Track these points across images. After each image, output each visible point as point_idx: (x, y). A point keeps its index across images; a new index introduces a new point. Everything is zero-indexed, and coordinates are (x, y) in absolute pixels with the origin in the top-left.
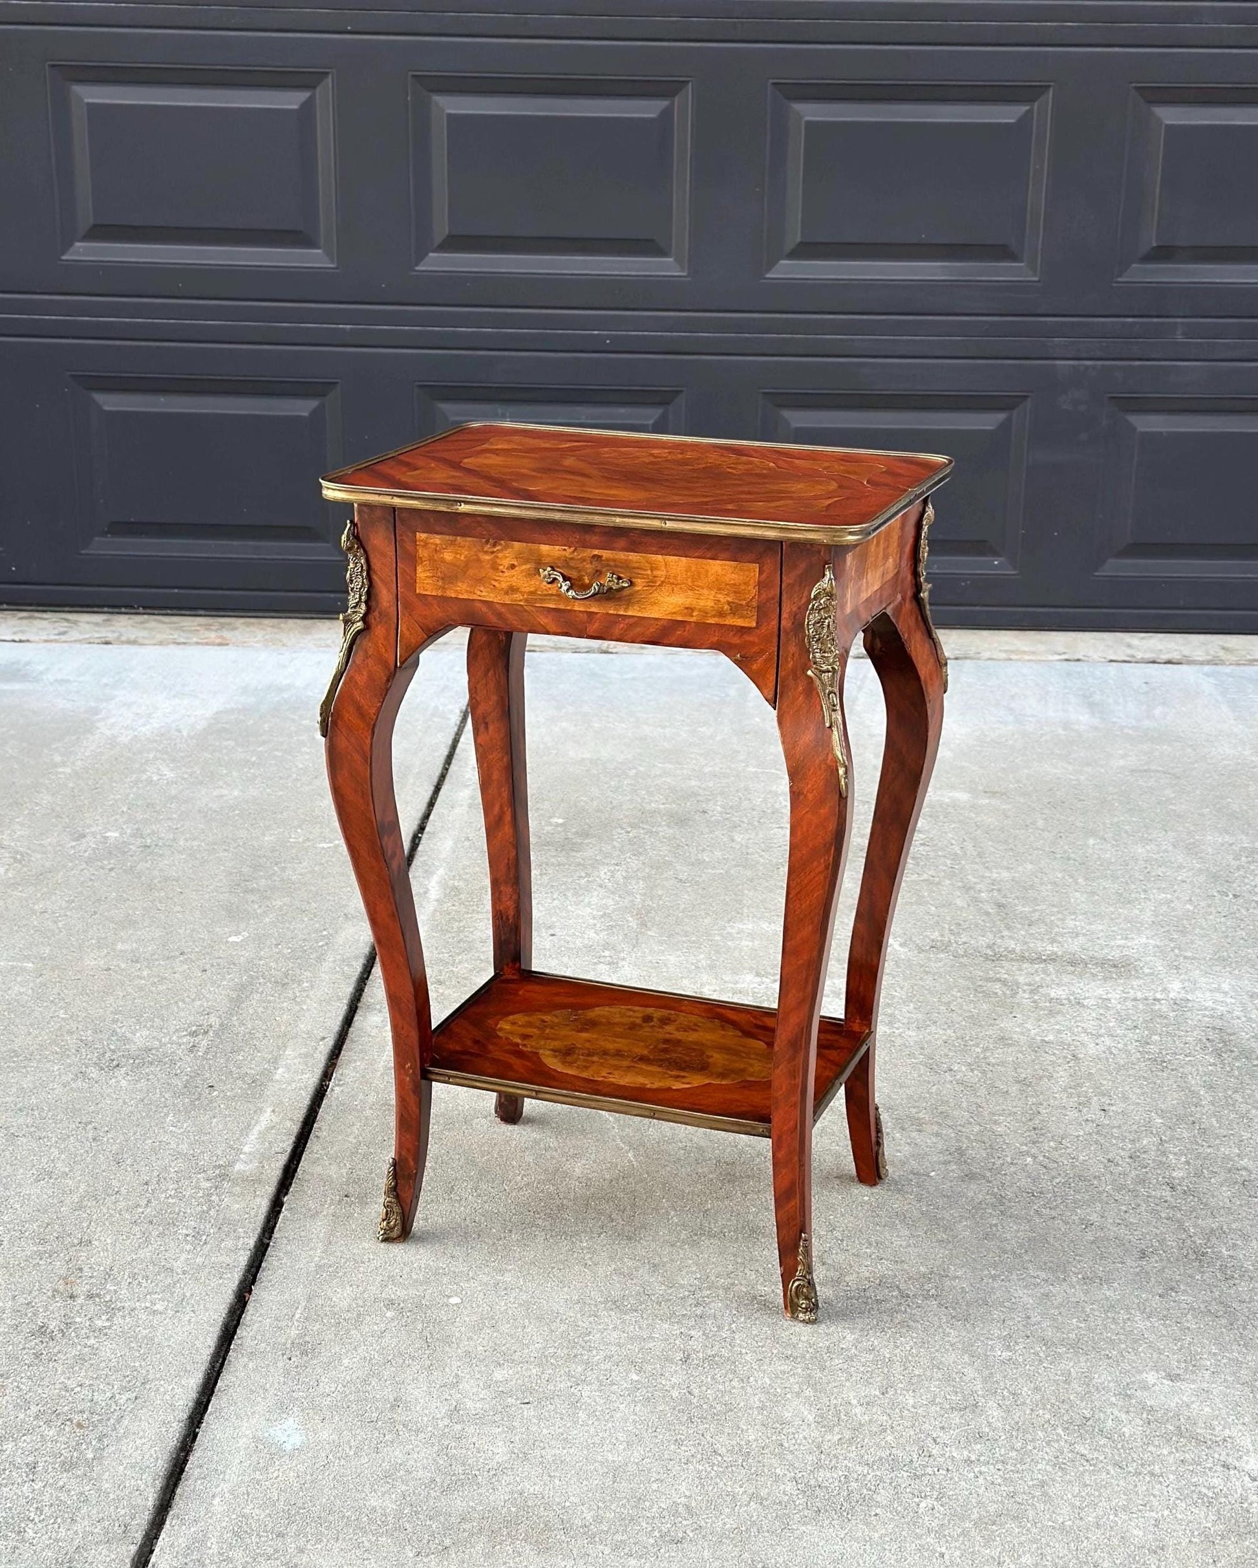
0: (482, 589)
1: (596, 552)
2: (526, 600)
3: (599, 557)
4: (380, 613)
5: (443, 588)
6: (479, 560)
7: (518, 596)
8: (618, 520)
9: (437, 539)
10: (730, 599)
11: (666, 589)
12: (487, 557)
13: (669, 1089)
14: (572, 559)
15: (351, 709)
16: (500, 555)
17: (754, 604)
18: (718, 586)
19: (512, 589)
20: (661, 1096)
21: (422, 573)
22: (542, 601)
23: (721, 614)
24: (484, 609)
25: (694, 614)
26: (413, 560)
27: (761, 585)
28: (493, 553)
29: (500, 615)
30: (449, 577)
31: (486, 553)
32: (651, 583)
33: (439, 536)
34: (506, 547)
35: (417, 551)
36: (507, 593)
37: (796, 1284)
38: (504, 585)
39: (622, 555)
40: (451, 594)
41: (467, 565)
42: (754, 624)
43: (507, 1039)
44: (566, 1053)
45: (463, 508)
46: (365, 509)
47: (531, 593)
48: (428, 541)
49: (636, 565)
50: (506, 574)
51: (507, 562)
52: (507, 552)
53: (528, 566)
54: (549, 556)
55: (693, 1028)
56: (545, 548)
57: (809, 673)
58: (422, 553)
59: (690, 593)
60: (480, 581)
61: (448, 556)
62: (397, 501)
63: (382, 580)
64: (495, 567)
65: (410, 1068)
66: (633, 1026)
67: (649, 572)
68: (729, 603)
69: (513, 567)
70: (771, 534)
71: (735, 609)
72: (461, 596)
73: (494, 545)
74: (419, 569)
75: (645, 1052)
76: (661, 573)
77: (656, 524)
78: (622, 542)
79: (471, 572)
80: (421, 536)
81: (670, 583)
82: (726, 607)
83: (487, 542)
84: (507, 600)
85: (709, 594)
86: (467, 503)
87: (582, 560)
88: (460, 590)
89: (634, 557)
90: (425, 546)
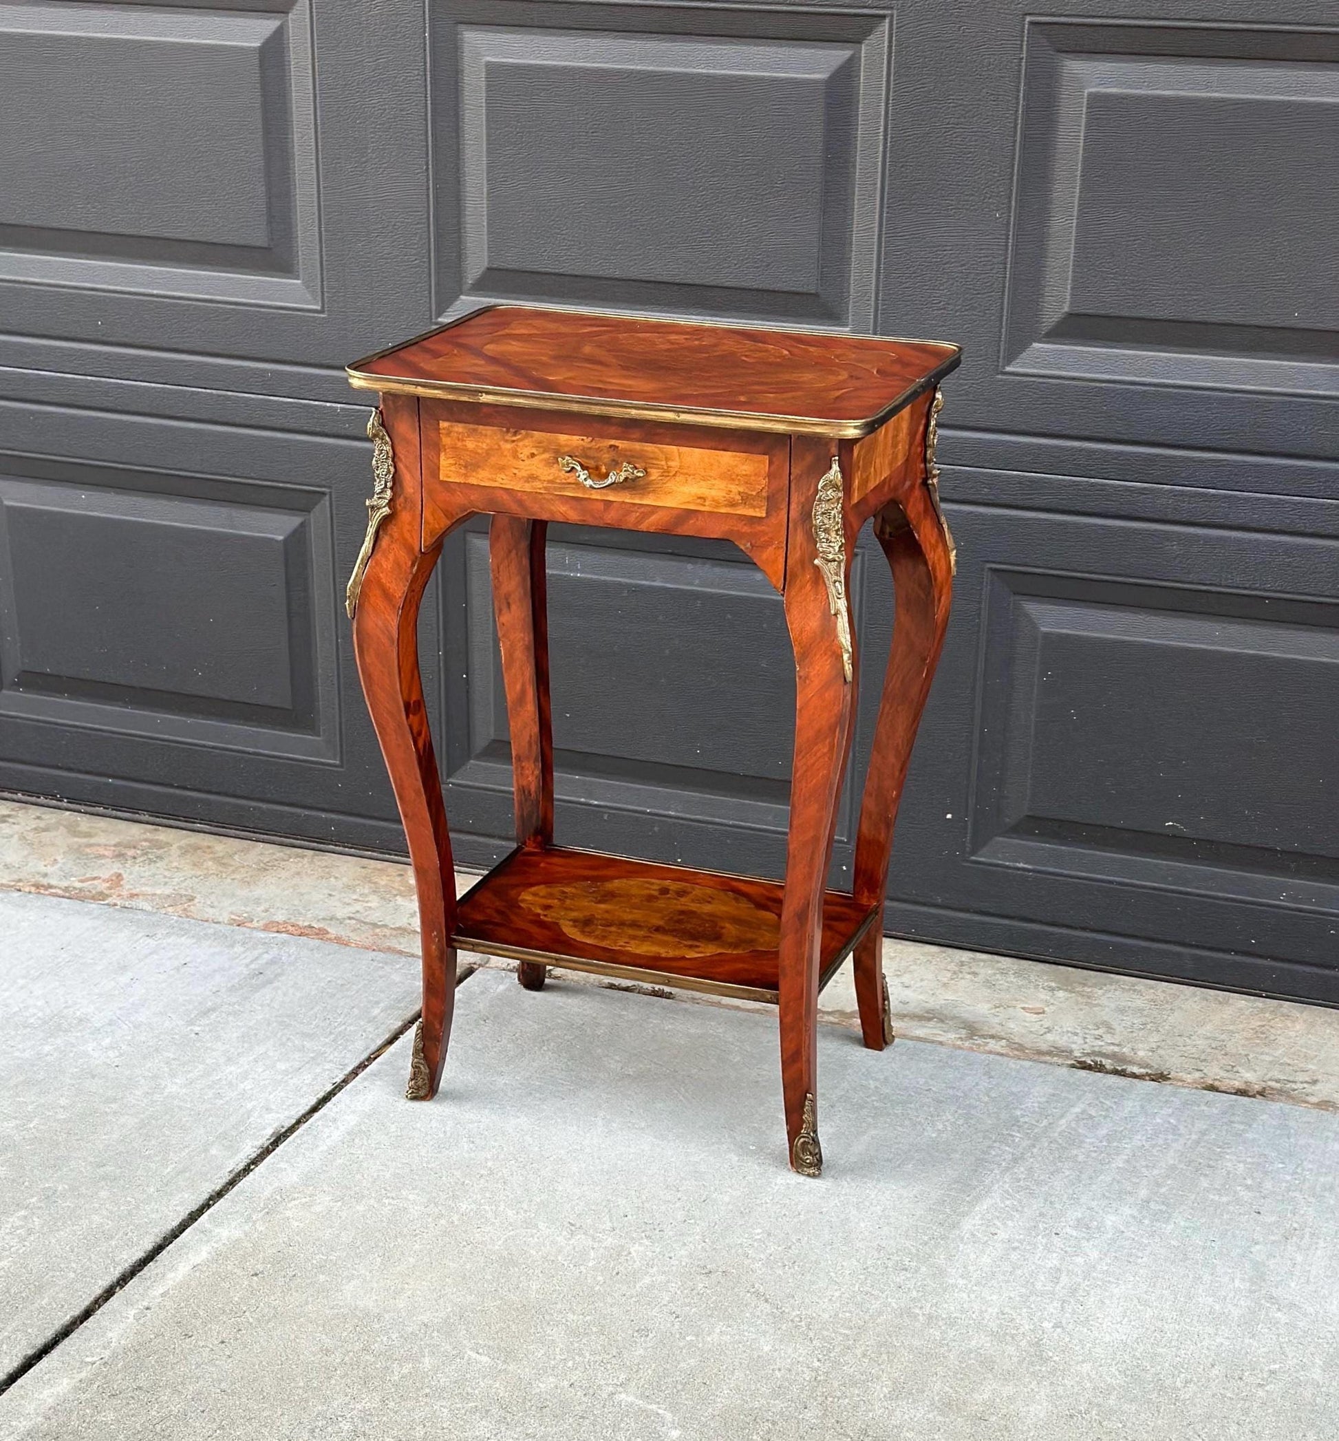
0: (503, 476)
1: (613, 442)
2: (545, 488)
3: (615, 447)
4: (406, 499)
5: (466, 475)
6: (500, 448)
7: (538, 484)
8: (634, 412)
9: (459, 428)
10: (741, 490)
11: (679, 478)
12: (509, 446)
13: (683, 958)
14: (590, 448)
15: (378, 592)
16: (521, 444)
17: (764, 494)
18: (729, 476)
19: (532, 478)
20: (674, 964)
21: (445, 462)
22: (561, 489)
23: (732, 504)
24: (505, 497)
25: (707, 503)
26: (437, 447)
27: (770, 475)
28: (513, 441)
29: (520, 503)
30: (472, 466)
31: (507, 441)
32: (666, 473)
33: (462, 425)
34: (526, 436)
35: (441, 439)
36: (527, 481)
37: (802, 1140)
38: (524, 474)
39: (637, 446)
40: (473, 481)
41: (488, 454)
42: (764, 515)
43: (530, 910)
44: (586, 923)
45: (485, 398)
46: (390, 397)
47: (549, 481)
48: (451, 431)
49: (652, 456)
50: (527, 463)
51: (527, 452)
52: (526, 442)
53: (546, 456)
54: (566, 445)
55: (709, 900)
56: (563, 438)
57: (816, 562)
58: (446, 441)
59: (702, 483)
60: (502, 469)
61: (470, 444)
62: (420, 391)
63: (406, 467)
64: (515, 455)
65: (436, 936)
66: (650, 898)
67: (663, 463)
68: (739, 493)
69: (533, 455)
70: (781, 427)
71: (746, 499)
72: (483, 484)
73: (515, 434)
74: (442, 455)
75: (661, 923)
76: (674, 464)
77: (670, 416)
78: (637, 434)
79: (493, 460)
80: (444, 425)
81: (685, 473)
82: (738, 497)
83: (508, 431)
84: (528, 487)
85: (721, 484)
86: (488, 393)
87: (599, 450)
88: (482, 478)
89: (649, 448)
90: (448, 434)
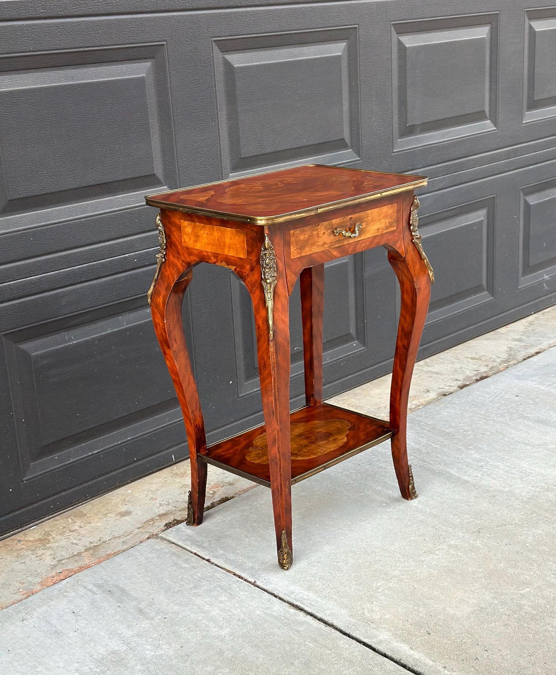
0: (314, 247)
1: (350, 216)
2: (329, 247)
3: (351, 218)
4: (279, 274)
5: (300, 253)
6: (312, 235)
7: (326, 246)
9: (298, 231)
10: (389, 221)
11: (372, 223)
12: (315, 233)
14: (343, 222)
16: (320, 230)
17: (396, 219)
18: (386, 217)
19: (325, 243)
21: (292, 250)
22: (334, 245)
23: (387, 228)
24: (315, 257)
25: (380, 231)
26: (289, 244)
27: (398, 211)
28: (317, 230)
29: (321, 257)
30: (302, 248)
31: (315, 230)
32: (368, 223)
33: (298, 229)
34: (322, 225)
35: (291, 239)
36: (322, 246)
38: (321, 243)
39: (358, 215)
40: (303, 254)
41: (308, 239)
42: (396, 228)
45: (320, 211)
46: (272, 227)
47: (331, 243)
48: (295, 234)
49: (363, 217)
50: (322, 237)
51: (322, 233)
52: (322, 228)
53: (329, 231)
54: (335, 224)
56: (334, 221)
57: (413, 241)
58: (293, 239)
59: (378, 222)
60: (313, 244)
61: (302, 237)
63: (279, 258)
64: (318, 236)
67: (366, 219)
68: (389, 223)
69: (324, 233)
71: (391, 225)
72: (307, 254)
73: (318, 226)
74: (292, 247)
76: (370, 218)
77: (378, 196)
78: (358, 210)
79: (310, 242)
80: (292, 232)
83: (315, 226)
84: (323, 249)
85: (383, 221)
86: (320, 208)
87: (346, 221)
88: (307, 251)
89: (362, 214)
90: (294, 236)
